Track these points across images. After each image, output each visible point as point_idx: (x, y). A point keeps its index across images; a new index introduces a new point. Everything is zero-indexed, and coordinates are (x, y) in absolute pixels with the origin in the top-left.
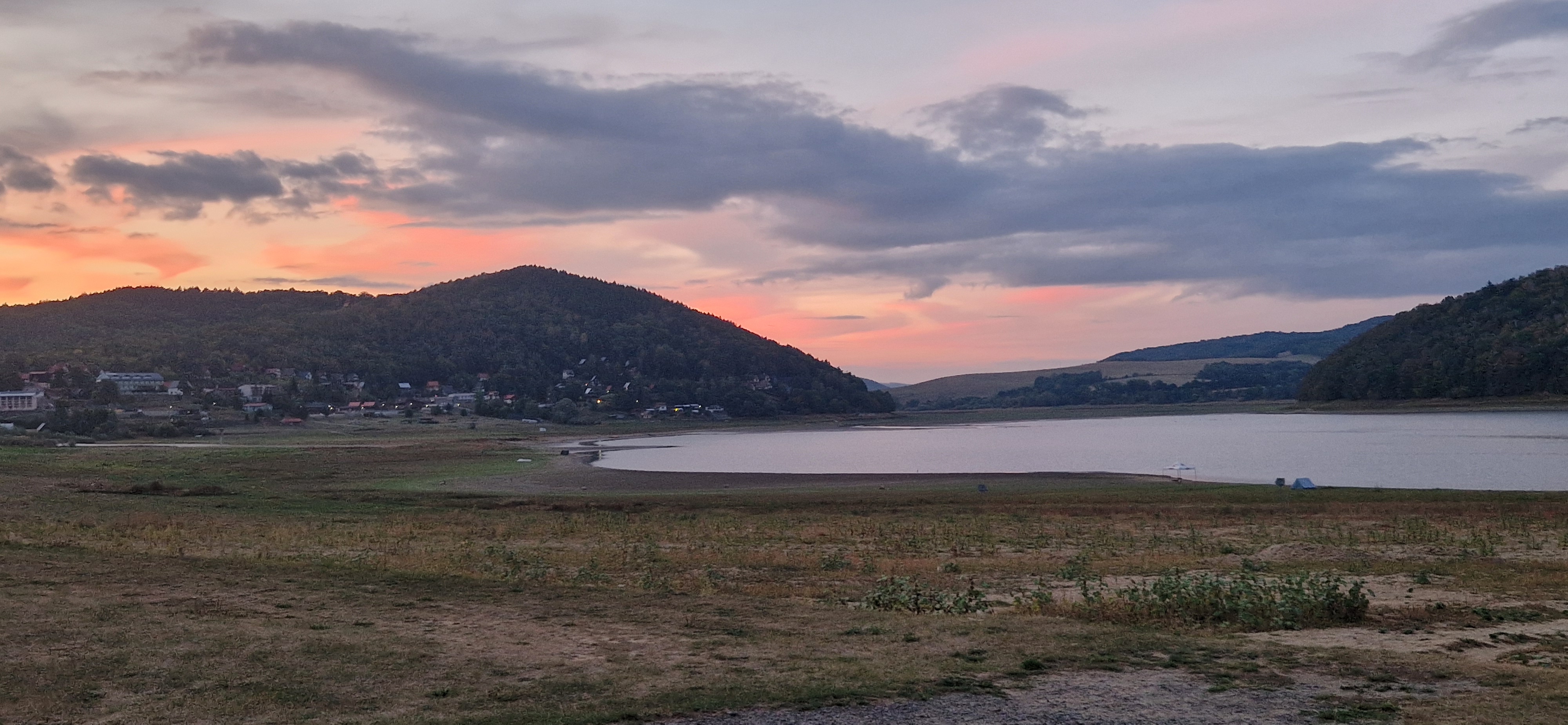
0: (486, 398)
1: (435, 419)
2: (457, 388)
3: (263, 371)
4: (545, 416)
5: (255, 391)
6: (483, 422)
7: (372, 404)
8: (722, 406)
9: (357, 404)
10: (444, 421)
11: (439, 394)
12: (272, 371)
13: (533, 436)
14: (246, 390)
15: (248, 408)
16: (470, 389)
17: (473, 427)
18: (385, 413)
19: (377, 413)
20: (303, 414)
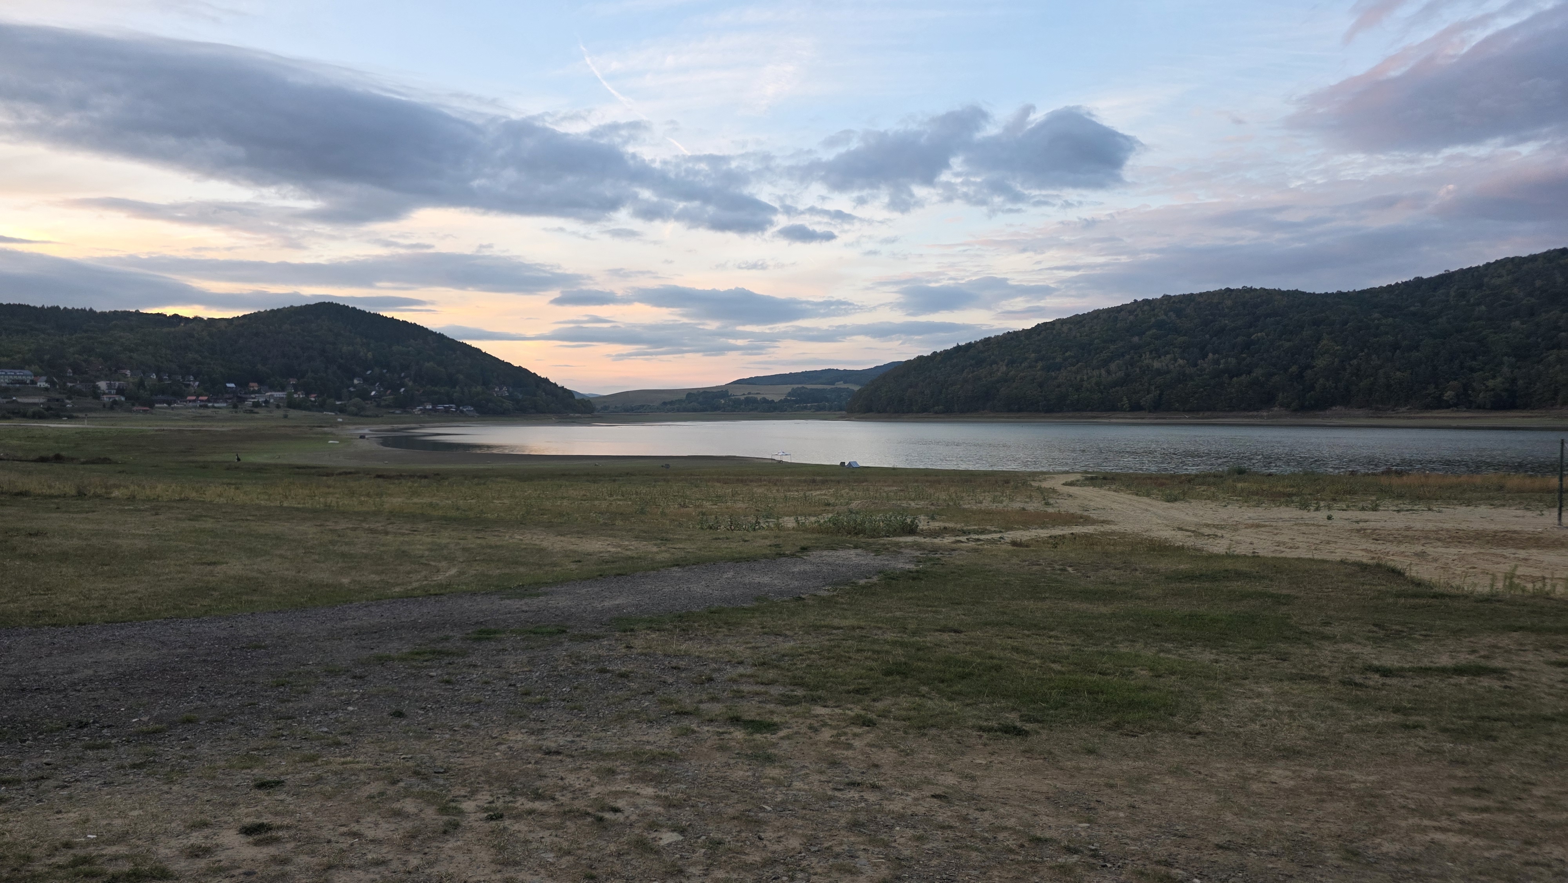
0: (296, 396)
1: (256, 410)
2: (272, 388)
3: (116, 371)
4: (342, 410)
5: (110, 387)
6: (293, 413)
7: (205, 398)
8: (472, 406)
9: (194, 398)
10: (262, 413)
11: (259, 392)
12: (124, 371)
13: (335, 425)
14: (103, 385)
15: (105, 398)
16: (283, 389)
17: (286, 417)
18: (216, 405)
19: (210, 405)
20: (151, 404)
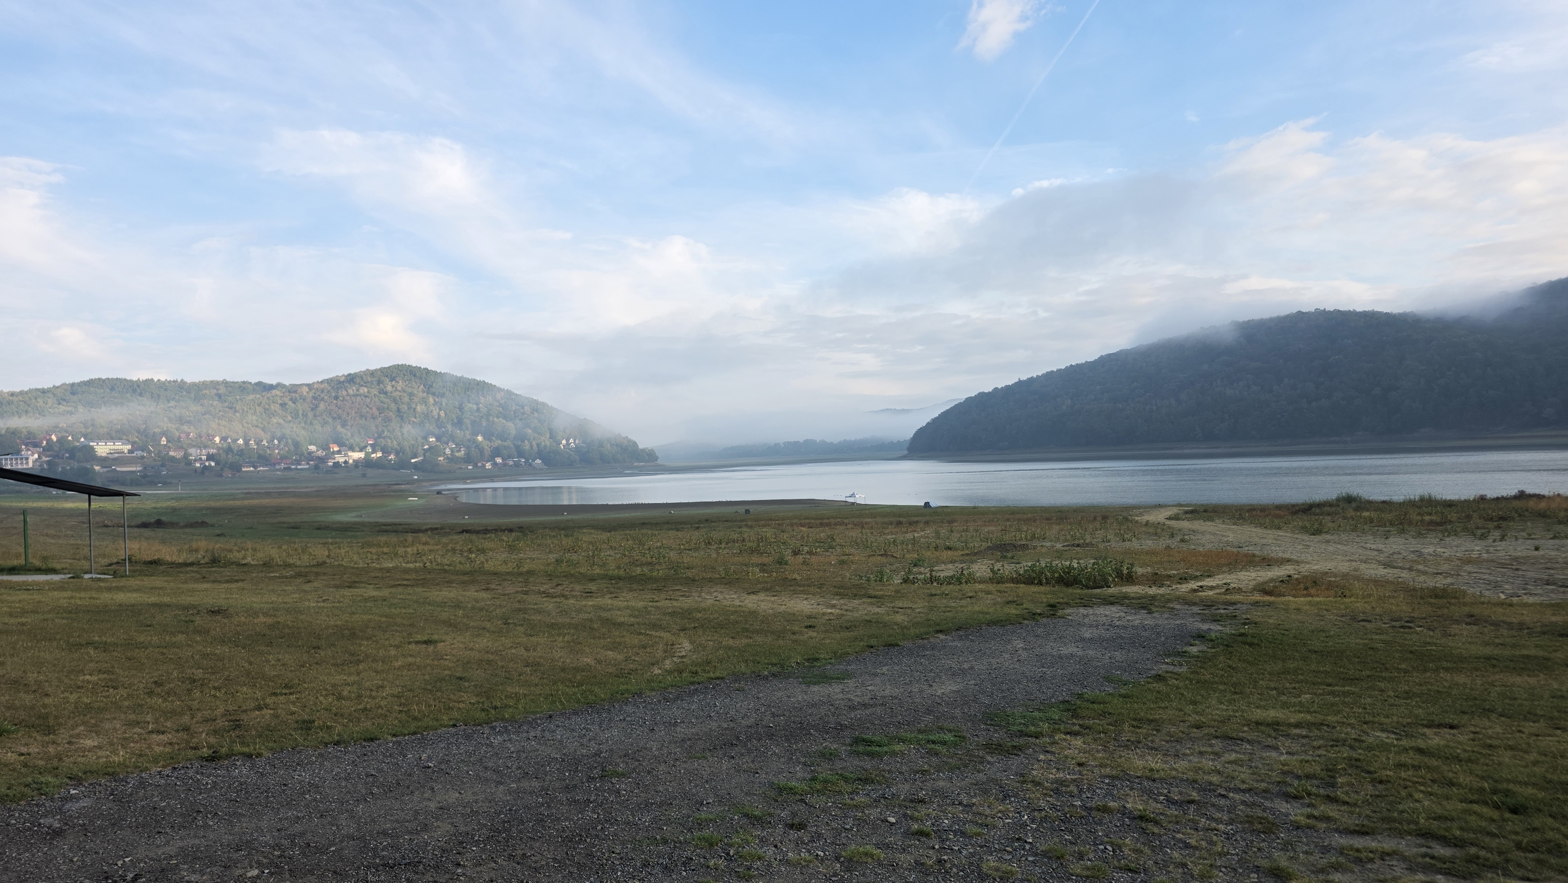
1: (336, 470)
2: (351, 448)
4: (416, 468)
6: (371, 472)
8: (540, 459)
10: (342, 472)
11: (339, 453)
12: (213, 438)
13: (411, 482)
14: (194, 451)
15: (197, 464)
16: (361, 450)
18: (299, 467)
19: (293, 467)
20: (239, 468)
